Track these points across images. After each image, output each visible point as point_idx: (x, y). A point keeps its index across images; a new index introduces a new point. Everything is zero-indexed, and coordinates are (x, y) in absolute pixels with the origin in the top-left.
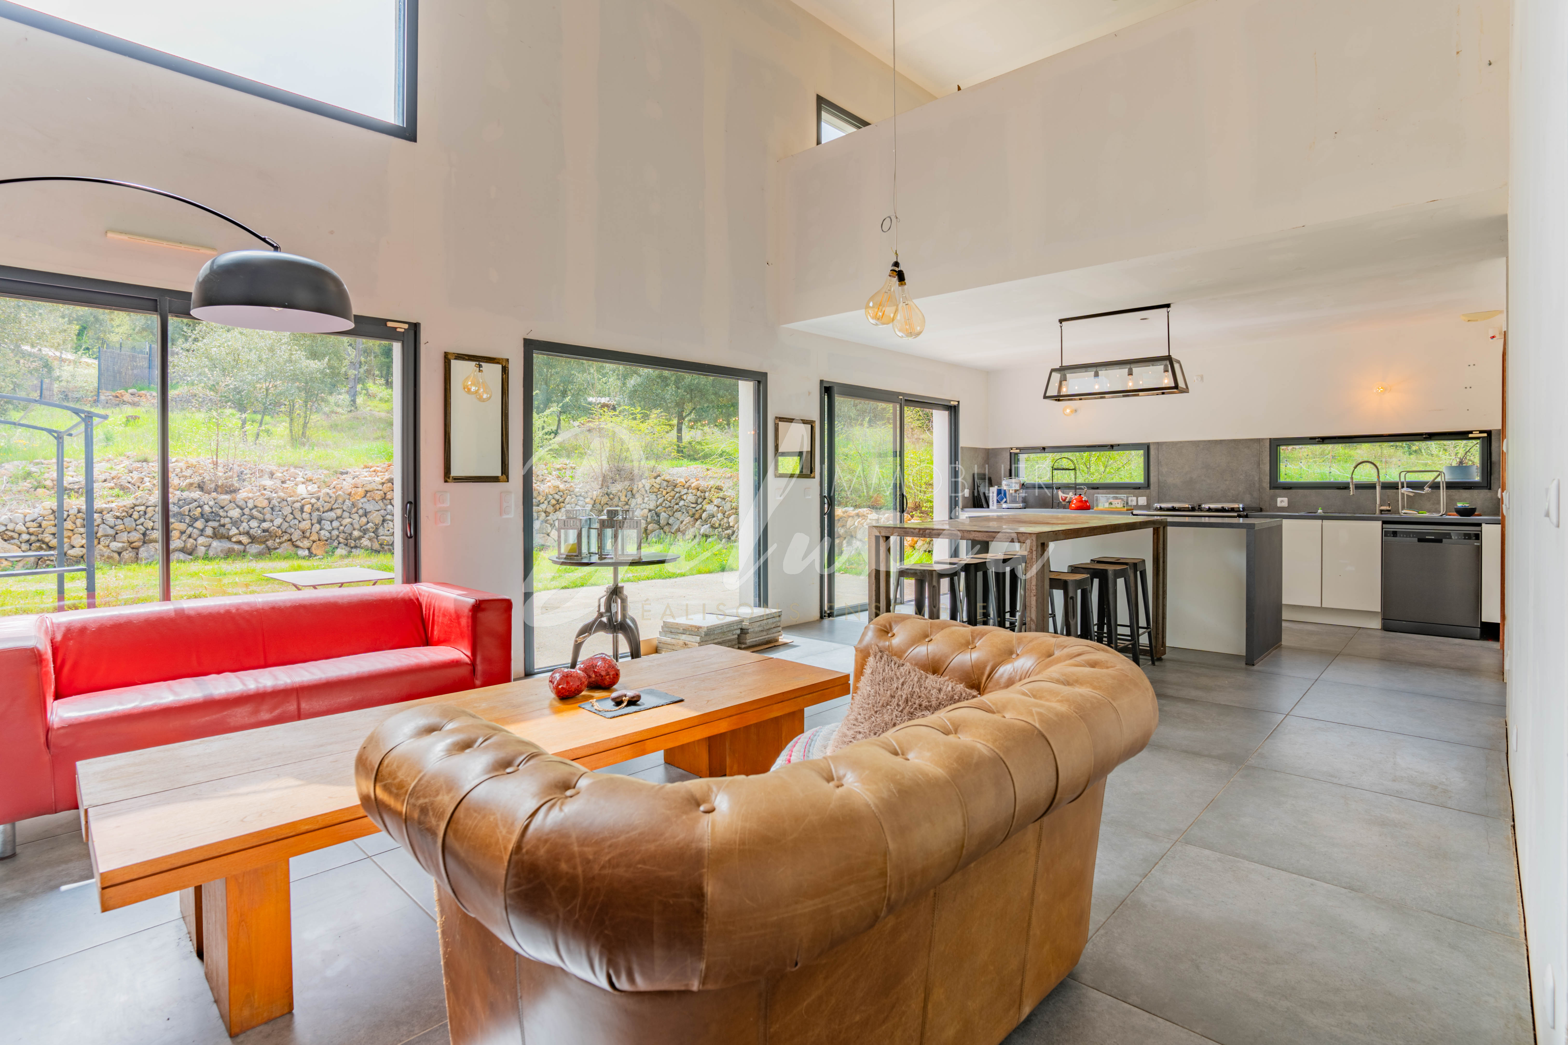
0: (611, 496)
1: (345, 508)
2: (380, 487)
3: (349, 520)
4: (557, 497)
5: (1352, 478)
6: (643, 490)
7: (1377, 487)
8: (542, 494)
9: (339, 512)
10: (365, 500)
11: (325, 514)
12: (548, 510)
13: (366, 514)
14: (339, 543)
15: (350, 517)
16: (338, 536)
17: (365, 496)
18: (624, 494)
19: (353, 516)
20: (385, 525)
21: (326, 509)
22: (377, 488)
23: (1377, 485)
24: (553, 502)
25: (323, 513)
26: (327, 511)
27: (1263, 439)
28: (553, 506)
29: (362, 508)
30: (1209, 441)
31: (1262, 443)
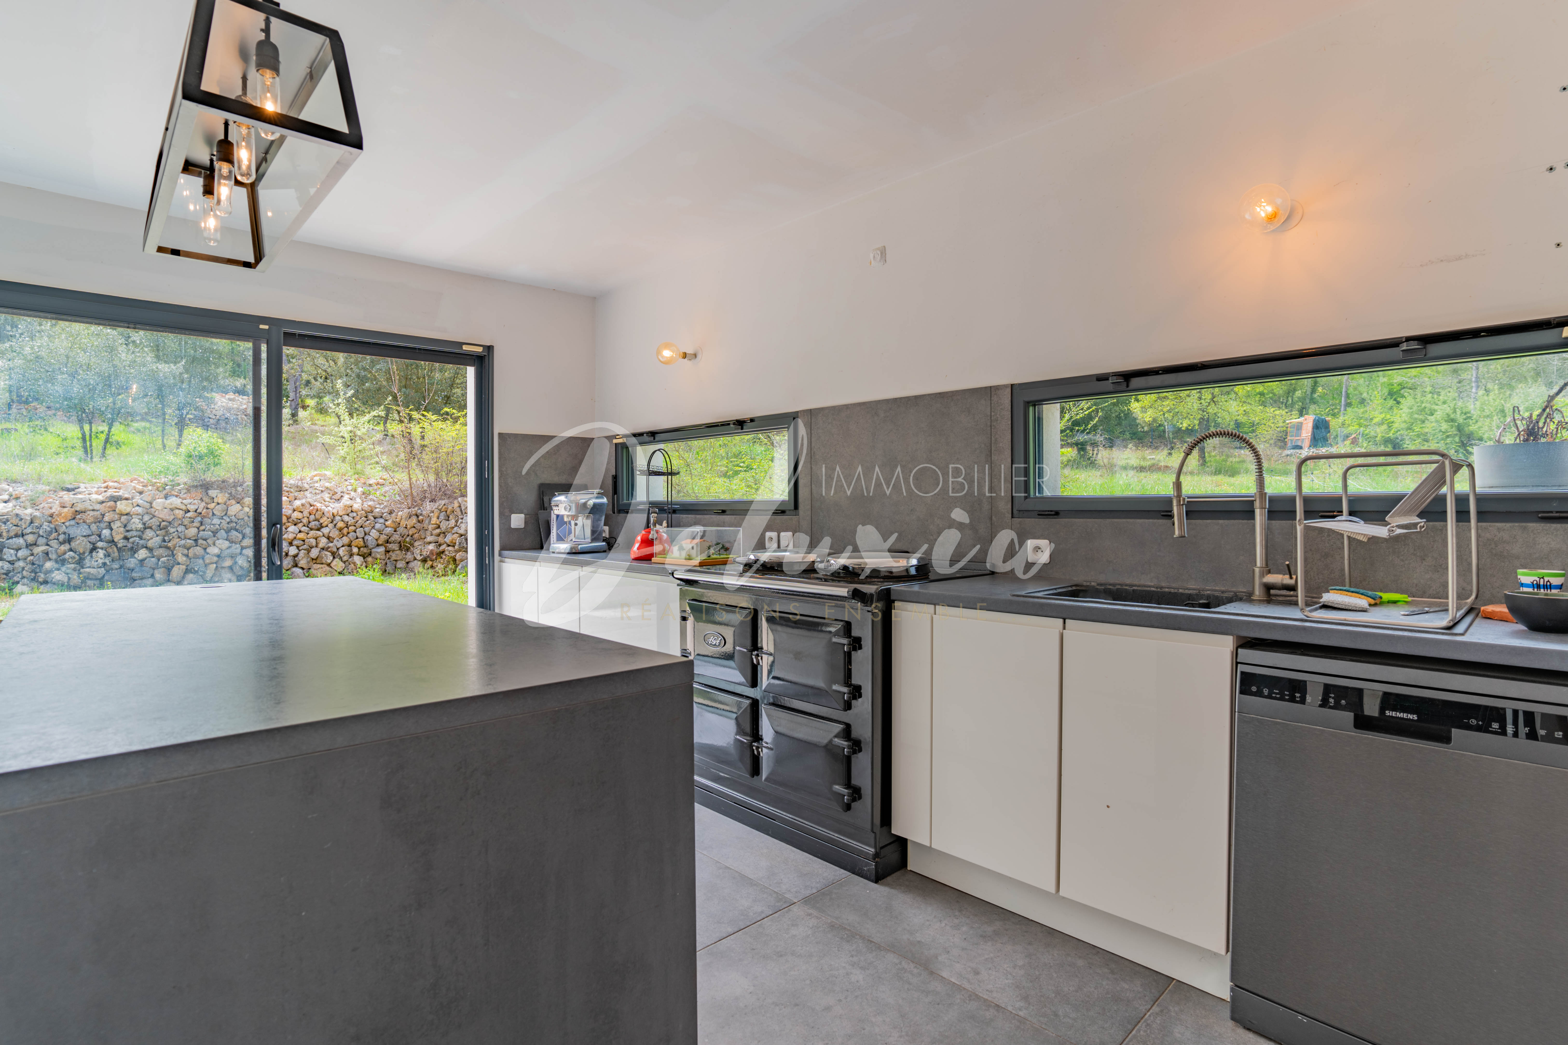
0: (421, 518)
1: (41, 533)
2: (98, 507)
3: (44, 548)
4: (346, 518)
5: (1178, 485)
6: (458, 510)
7: (1258, 512)
8: (327, 515)
9: (30, 538)
10: (73, 522)
11: (10, 541)
12: (331, 535)
13: (69, 540)
14: (23, 577)
15: (48, 545)
16: (23, 569)
17: (74, 519)
18: (436, 515)
19: (52, 543)
20: (94, 554)
21: (12, 534)
22: (91, 508)
23: (1257, 504)
24: (341, 525)
25: (8, 539)
26: (12, 538)
27: (997, 388)
28: (341, 530)
29: (65, 533)
30: (895, 400)
31: (995, 398)
